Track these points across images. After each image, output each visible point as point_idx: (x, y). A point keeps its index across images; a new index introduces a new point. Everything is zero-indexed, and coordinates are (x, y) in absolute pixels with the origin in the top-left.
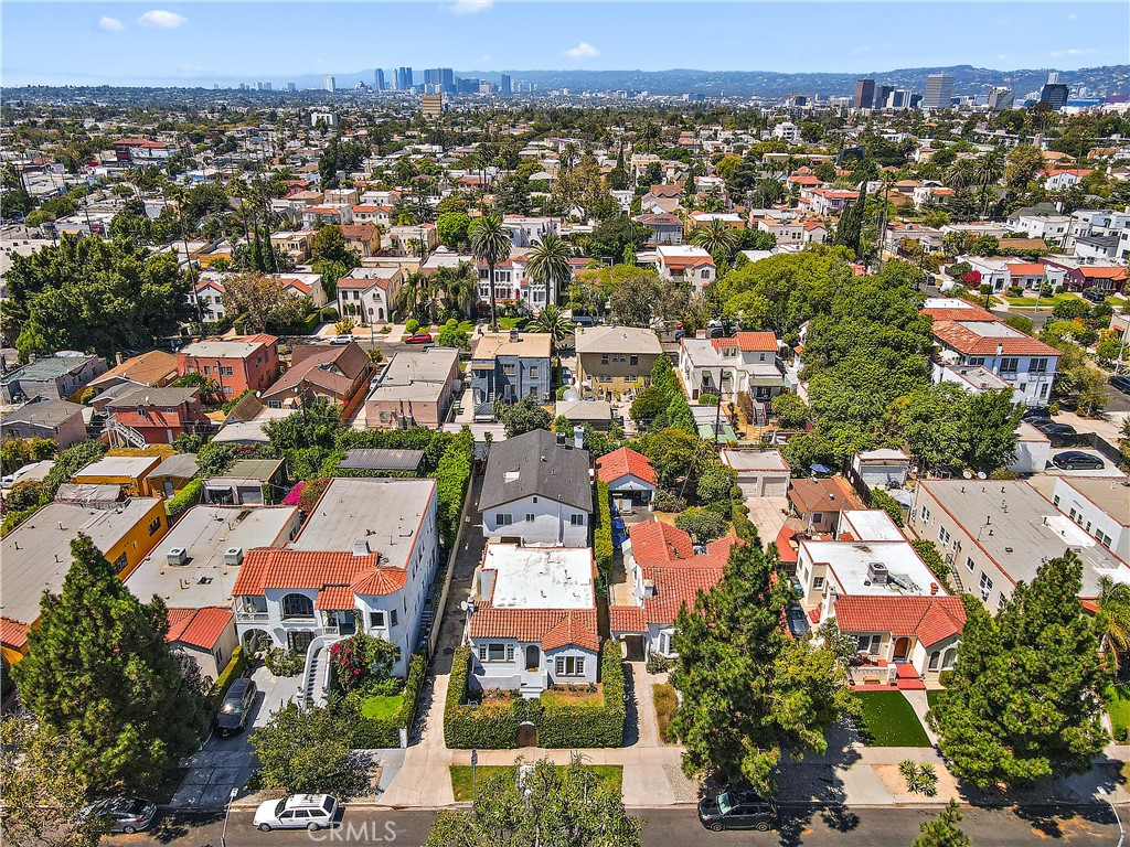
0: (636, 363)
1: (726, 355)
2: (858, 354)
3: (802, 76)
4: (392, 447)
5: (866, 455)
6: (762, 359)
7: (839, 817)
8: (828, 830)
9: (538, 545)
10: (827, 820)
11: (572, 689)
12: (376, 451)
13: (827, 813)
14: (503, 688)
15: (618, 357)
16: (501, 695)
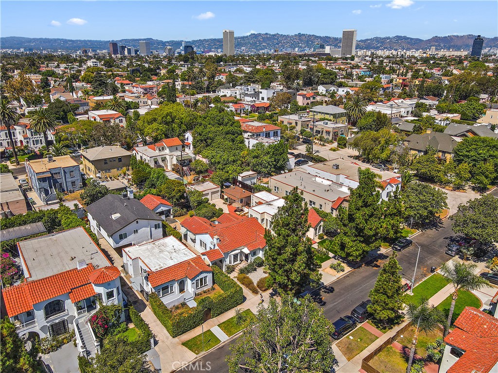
0: (121, 161)
1: (160, 150)
2: (219, 139)
3: (80, 41)
4: (20, 225)
5: (242, 175)
6: (177, 149)
7: (327, 289)
8: (328, 295)
9: (145, 242)
10: (325, 292)
11: (205, 292)
12: (11, 230)
13: (323, 290)
14: (176, 304)
15: (112, 160)
16: (177, 308)
